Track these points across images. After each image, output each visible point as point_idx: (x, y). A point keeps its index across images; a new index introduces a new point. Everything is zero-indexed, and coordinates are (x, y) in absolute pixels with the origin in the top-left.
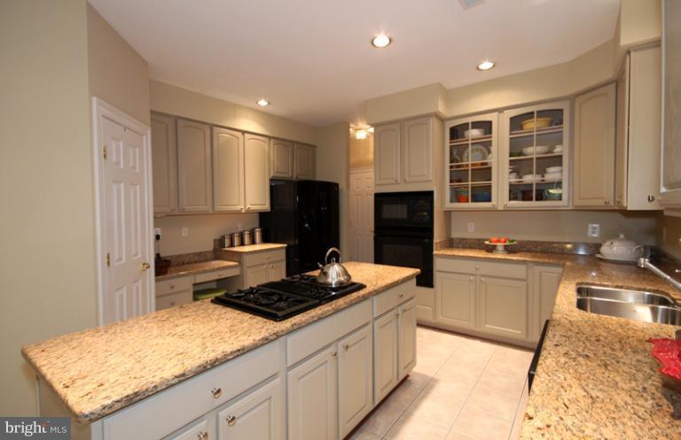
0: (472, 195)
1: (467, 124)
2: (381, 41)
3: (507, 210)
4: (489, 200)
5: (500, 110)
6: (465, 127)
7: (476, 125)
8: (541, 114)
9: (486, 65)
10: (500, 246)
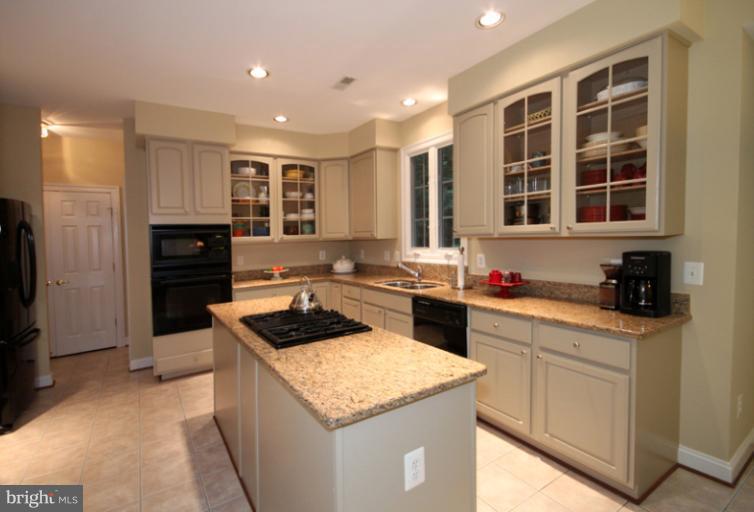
0: (254, 230)
1: (247, 162)
2: (259, 72)
3: (282, 242)
4: (268, 234)
5: (276, 157)
6: (245, 164)
7: (255, 164)
8: (302, 167)
9: (281, 119)
10: (277, 273)
